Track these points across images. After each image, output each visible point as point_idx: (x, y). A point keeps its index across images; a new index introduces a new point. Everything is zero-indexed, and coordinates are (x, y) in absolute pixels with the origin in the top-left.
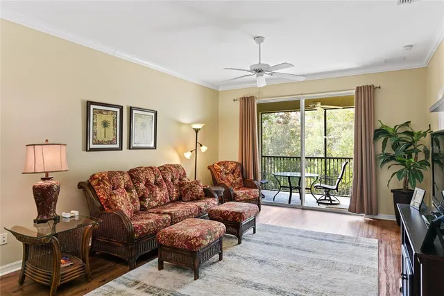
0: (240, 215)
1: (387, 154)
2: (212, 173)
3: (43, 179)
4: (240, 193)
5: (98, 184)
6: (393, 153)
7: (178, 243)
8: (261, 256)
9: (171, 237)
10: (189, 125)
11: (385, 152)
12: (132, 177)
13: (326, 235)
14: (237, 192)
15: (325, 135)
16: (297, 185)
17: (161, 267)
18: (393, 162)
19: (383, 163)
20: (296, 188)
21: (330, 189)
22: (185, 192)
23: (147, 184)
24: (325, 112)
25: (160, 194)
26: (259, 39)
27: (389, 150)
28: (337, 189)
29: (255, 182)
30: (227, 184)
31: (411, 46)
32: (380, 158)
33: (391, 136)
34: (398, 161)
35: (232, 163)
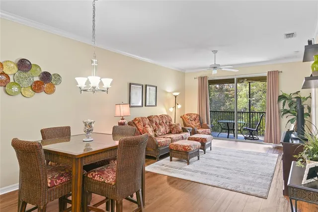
0: (205, 140)
1: (285, 110)
2: (183, 120)
3: (122, 119)
4: (200, 130)
5: (138, 123)
6: (288, 109)
7: (180, 148)
8: (217, 158)
9: (176, 146)
10: (171, 93)
11: (284, 108)
12: (150, 120)
13: (250, 152)
14: (198, 130)
15: (250, 98)
16: (232, 128)
17: (171, 160)
18: (289, 114)
19: (283, 114)
20: (231, 130)
21: (252, 131)
22: (173, 129)
23: (156, 124)
24: (250, 84)
25: (162, 129)
26: (215, 52)
27: (287, 107)
28: (257, 130)
29: (208, 125)
30: (193, 126)
31: (298, 52)
32: (282, 112)
33: (288, 99)
34: (292, 113)
35: (194, 114)
